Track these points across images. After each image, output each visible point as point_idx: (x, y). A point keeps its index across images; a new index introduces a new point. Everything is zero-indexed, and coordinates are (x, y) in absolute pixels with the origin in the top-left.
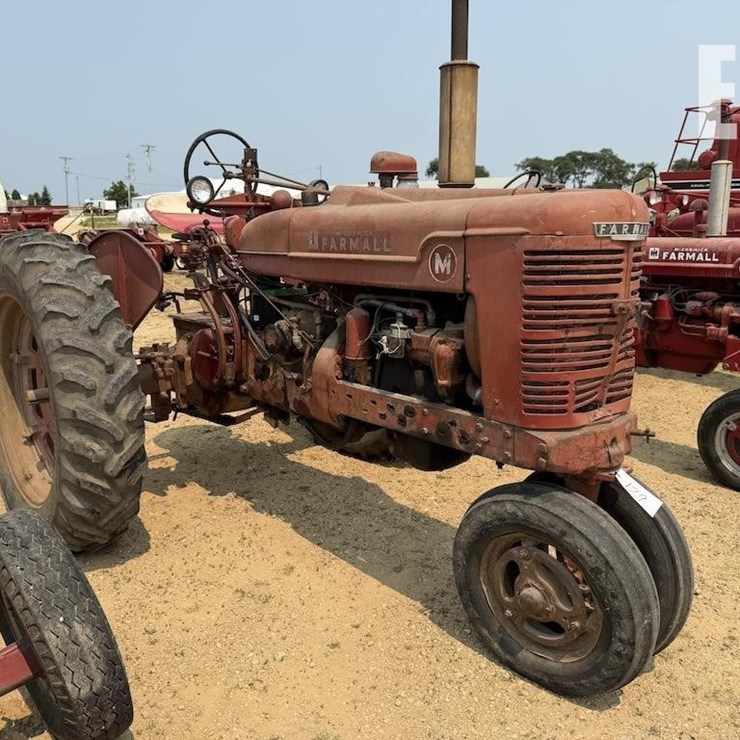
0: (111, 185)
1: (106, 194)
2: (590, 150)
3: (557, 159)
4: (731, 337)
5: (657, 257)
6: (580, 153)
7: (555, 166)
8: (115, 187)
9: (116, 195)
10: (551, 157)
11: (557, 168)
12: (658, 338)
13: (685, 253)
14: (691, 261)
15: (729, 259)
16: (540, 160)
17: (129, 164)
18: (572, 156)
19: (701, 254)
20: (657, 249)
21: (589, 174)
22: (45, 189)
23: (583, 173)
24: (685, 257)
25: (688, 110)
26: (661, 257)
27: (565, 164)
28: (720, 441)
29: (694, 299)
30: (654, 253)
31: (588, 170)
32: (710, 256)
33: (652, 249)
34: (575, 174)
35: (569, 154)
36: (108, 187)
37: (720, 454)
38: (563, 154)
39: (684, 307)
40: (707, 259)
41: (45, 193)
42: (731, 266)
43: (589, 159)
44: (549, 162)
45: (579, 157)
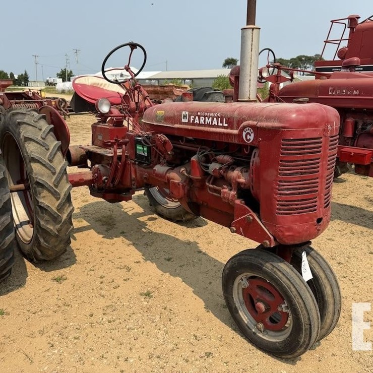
0: (61, 71)
1: (58, 75)
2: (309, 55)
3: (292, 59)
4: (238, 202)
5: (187, 121)
6: (304, 56)
7: (290, 63)
8: (62, 71)
9: (63, 76)
10: (289, 59)
11: (291, 64)
12: (196, 193)
13: (205, 117)
14: (209, 125)
15: (235, 125)
16: (283, 60)
17: (67, 60)
18: (300, 58)
19: (215, 119)
20: (187, 113)
21: (308, 67)
22: (26, 72)
23: (305, 67)
24: (205, 121)
25: (332, 22)
26: (189, 121)
27: (296, 62)
28: (238, 293)
29: (216, 161)
30: (185, 117)
31: (308, 66)
32: (222, 122)
33: (184, 113)
34: (300, 67)
35: (298, 57)
36: (59, 72)
37: (238, 305)
38: (295, 57)
39: (208, 167)
40: (220, 124)
41: (26, 74)
42: (235, 132)
43: (308, 60)
44: (288, 61)
45: (303, 58)
